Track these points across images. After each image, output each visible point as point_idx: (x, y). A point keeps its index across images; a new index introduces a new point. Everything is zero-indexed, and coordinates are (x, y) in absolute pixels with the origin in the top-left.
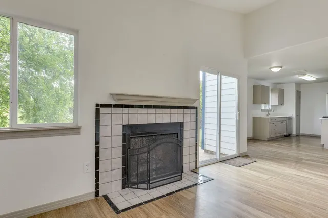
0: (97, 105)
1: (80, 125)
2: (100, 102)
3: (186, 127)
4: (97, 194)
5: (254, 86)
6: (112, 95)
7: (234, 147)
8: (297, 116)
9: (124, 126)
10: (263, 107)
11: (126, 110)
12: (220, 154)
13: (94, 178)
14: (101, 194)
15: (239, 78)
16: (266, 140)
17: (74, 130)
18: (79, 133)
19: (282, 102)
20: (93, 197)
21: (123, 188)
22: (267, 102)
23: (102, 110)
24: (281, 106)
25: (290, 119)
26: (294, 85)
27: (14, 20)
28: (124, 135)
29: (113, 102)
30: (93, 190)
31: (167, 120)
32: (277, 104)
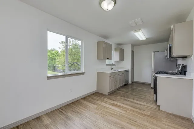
5: (97, 42)
8: (132, 69)
10: (108, 62)
16: (107, 94)
19: (122, 59)
22: (110, 58)
24: (122, 61)
25: (127, 71)
26: (130, 46)
32: (119, 60)
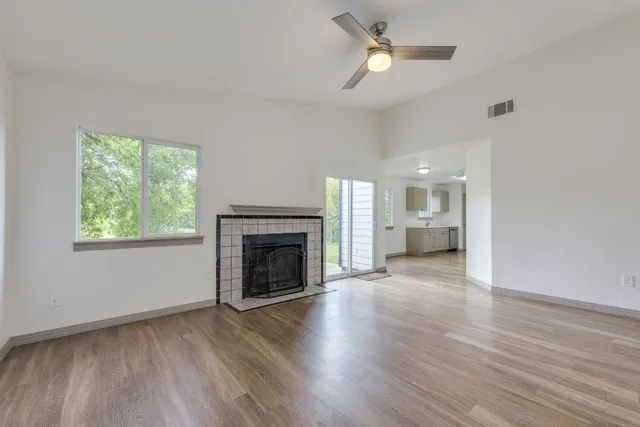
0: (218, 216)
1: (201, 235)
2: (221, 214)
3: (310, 238)
4: (218, 301)
5: (406, 189)
6: (232, 206)
7: (370, 262)
8: (463, 225)
9: (244, 236)
10: (422, 214)
11: (246, 221)
12: (351, 269)
13: (215, 286)
14: (222, 301)
15: (375, 182)
17: (197, 240)
18: (202, 243)
19: (445, 208)
20: (215, 304)
21: (244, 297)
22: (424, 209)
23: (223, 221)
24: (445, 213)
25: (455, 229)
27: (145, 142)
28: (244, 245)
29: (233, 213)
30: (215, 298)
31: (289, 230)
32: (439, 211)
